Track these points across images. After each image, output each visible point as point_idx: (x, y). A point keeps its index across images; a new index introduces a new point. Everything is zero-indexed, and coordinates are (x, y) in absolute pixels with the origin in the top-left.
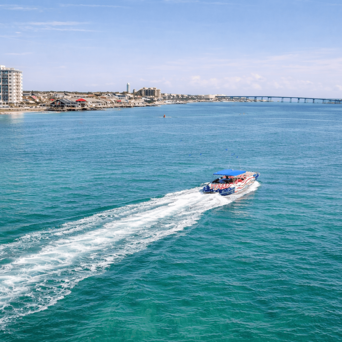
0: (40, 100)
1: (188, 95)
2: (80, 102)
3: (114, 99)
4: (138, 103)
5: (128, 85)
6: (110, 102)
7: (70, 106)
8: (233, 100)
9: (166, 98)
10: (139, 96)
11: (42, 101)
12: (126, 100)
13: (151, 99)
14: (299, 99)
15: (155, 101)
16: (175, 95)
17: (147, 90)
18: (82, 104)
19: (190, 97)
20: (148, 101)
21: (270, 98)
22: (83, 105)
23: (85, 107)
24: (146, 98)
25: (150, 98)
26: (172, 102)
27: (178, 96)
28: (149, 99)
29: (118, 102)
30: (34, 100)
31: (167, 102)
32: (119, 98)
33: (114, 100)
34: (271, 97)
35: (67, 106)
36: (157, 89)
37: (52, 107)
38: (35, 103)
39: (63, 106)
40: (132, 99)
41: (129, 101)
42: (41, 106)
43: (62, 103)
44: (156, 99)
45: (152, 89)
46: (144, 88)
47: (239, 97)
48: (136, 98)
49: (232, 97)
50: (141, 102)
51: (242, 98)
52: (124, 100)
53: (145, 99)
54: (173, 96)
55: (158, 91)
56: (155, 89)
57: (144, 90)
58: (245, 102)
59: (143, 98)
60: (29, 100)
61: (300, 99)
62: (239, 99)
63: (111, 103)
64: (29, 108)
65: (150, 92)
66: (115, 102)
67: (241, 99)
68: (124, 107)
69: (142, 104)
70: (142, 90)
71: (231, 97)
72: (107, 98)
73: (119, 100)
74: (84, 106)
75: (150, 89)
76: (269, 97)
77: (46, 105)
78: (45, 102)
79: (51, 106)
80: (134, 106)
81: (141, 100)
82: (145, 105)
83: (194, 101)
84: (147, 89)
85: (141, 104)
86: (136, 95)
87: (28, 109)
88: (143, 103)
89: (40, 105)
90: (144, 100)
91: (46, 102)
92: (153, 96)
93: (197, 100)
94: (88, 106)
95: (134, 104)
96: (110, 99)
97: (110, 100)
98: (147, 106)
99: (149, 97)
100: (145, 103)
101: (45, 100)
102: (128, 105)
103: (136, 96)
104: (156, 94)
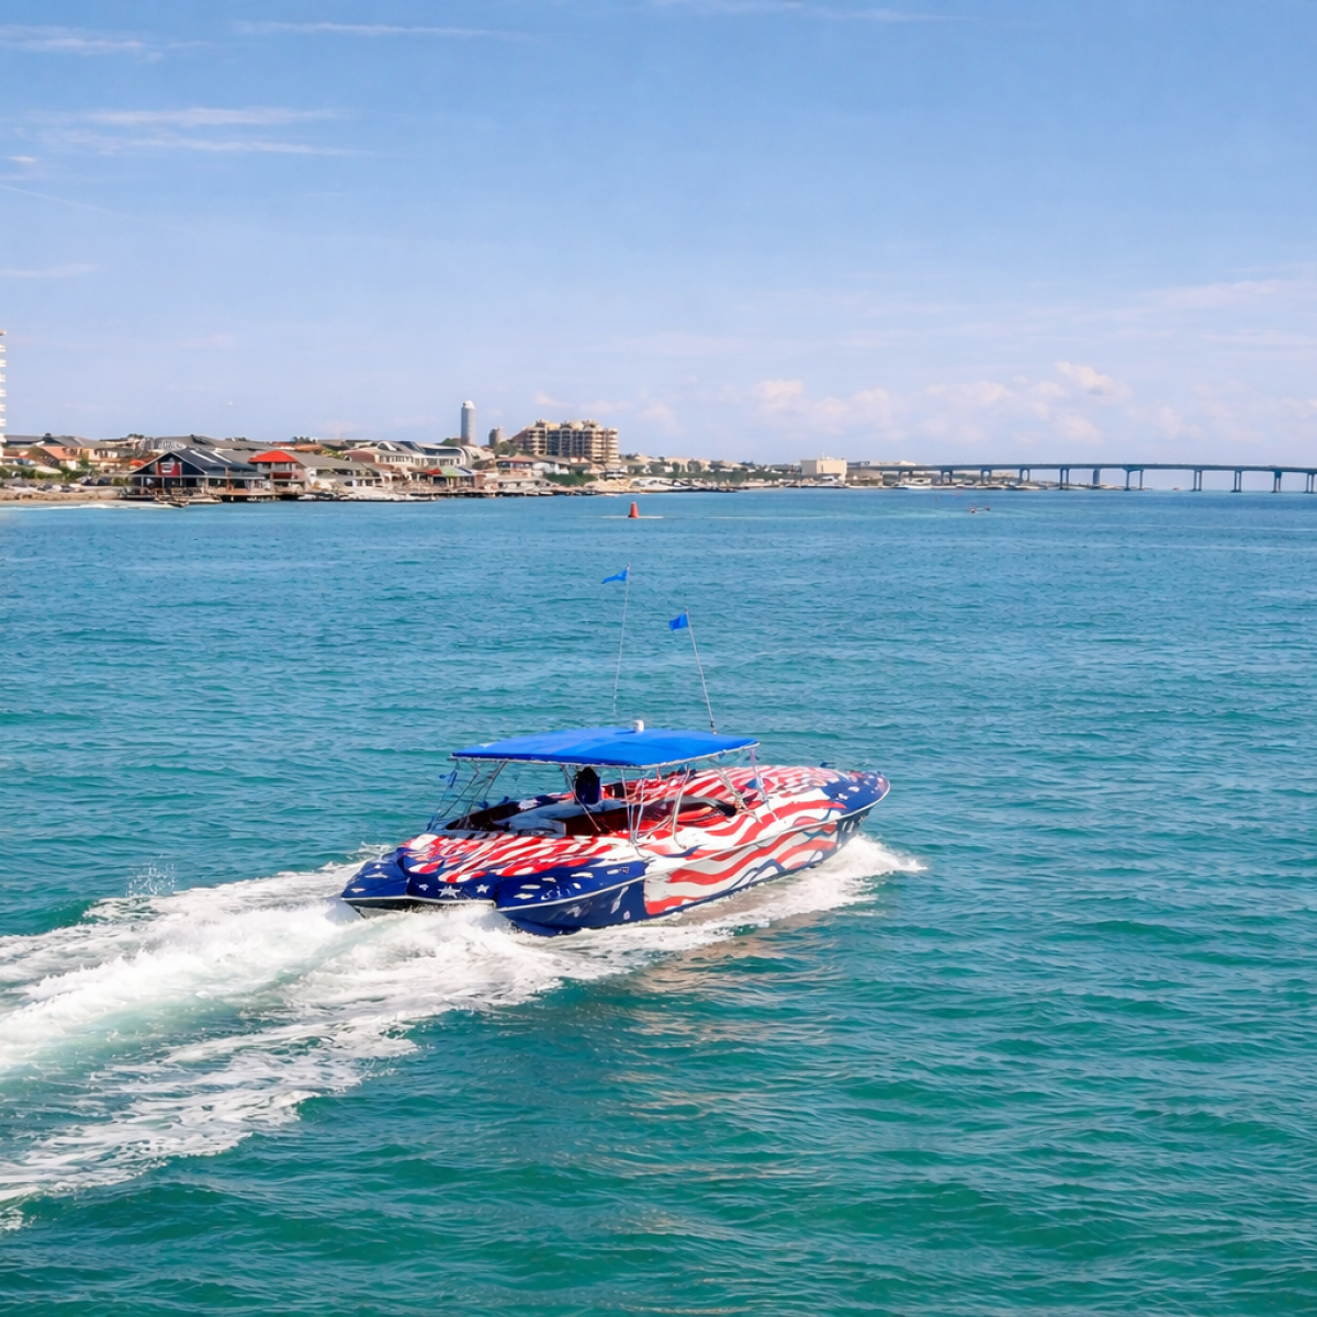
0: (84, 462)
1: (743, 464)
2: (268, 464)
3: (409, 464)
4: (518, 484)
5: (465, 412)
6: (390, 476)
7: (223, 483)
8: (954, 480)
9: (644, 471)
10: (518, 457)
11: (92, 467)
12: (461, 468)
13: (573, 471)
14: (1278, 472)
15: (591, 478)
16: (683, 462)
17: (556, 432)
18: (276, 476)
19: (750, 471)
20: (562, 476)
21: (1135, 474)
22: (282, 479)
23: (293, 488)
24: (552, 463)
25: (569, 468)
26: (672, 485)
27: (695, 465)
28: (565, 471)
29: (425, 477)
30: (55, 463)
31: (646, 482)
32: (432, 462)
33: (409, 469)
34: (1141, 467)
35: (213, 483)
36: (600, 428)
37: (142, 490)
38: (58, 475)
39: (191, 483)
40: (489, 466)
41: (475, 472)
42: (88, 483)
43: (188, 469)
44: (595, 470)
45: (579, 426)
46: (540, 425)
47: (984, 468)
48: (508, 464)
49: (950, 469)
50: (529, 478)
51: (995, 473)
52: (452, 467)
53: (548, 468)
54: (676, 466)
55: (606, 435)
56: (592, 426)
57: (542, 432)
58: (1013, 489)
59: (539, 465)
60: (31, 462)
61: (1285, 475)
62: (982, 478)
63: (394, 479)
64: (35, 490)
65: (567, 442)
66: (414, 477)
67: (990, 478)
68: (456, 495)
69: (532, 486)
70: (532, 432)
71: (943, 469)
72: (377, 457)
73: (433, 468)
74: (285, 485)
75: (568, 426)
76: (1130, 468)
77: (112, 481)
78: (107, 471)
79: (137, 482)
80: (497, 494)
81: (529, 471)
82: (547, 490)
83: (770, 483)
84: (553, 426)
85: (527, 487)
86: (505, 452)
87: (30, 497)
88: (537, 483)
89: (84, 479)
90: (541, 473)
91: (112, 471)
92: (584, 460)
93: (781, 480)
94: (302, 484)
95: (496, 486)
96: (391, 463)
97: (392, 467)
98: (556, 493)
99: (565, 462)
100: (548, 485)
101: (103, 464)
102: (470, 490)
103: (505, 457)
104: (596, 450)
